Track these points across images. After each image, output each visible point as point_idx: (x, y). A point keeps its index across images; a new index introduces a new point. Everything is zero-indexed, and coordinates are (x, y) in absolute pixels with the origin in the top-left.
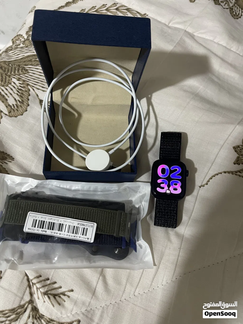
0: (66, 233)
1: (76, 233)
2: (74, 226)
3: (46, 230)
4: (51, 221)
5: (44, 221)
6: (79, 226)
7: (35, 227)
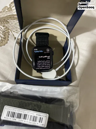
0: (29, 121)
1: (35, 121)
2: (34, 116)
3: (16, 118)
4: (19, 112)
5: (15, 113)
6: (37, 116)
7: (8, 116)
